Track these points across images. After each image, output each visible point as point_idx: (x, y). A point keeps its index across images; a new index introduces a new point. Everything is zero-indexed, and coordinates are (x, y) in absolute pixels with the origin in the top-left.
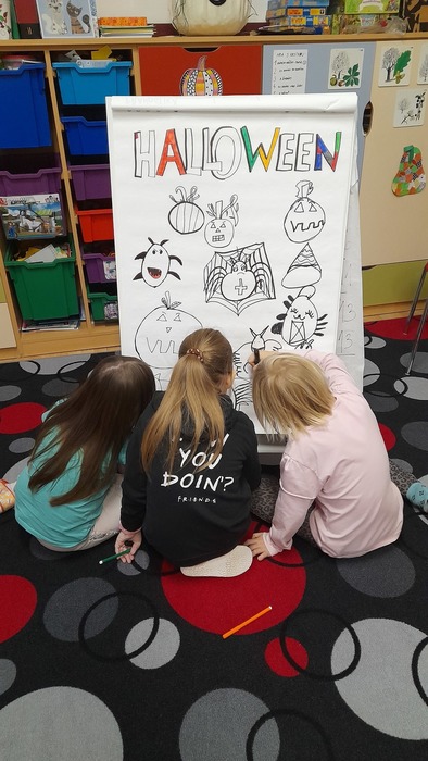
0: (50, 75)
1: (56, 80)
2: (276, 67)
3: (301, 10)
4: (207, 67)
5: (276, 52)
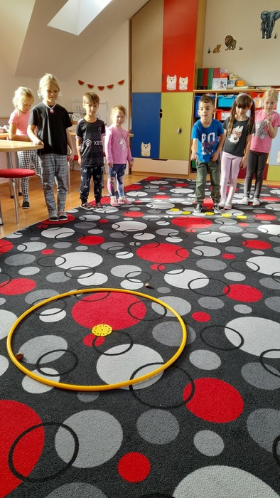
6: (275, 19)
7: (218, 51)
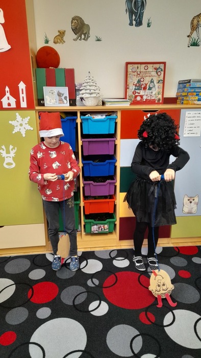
0: (79, 121)
1: (81, 124)
2: (187, 119)
3: (195, 93)
5: (187, 112)
7: (62, 41)
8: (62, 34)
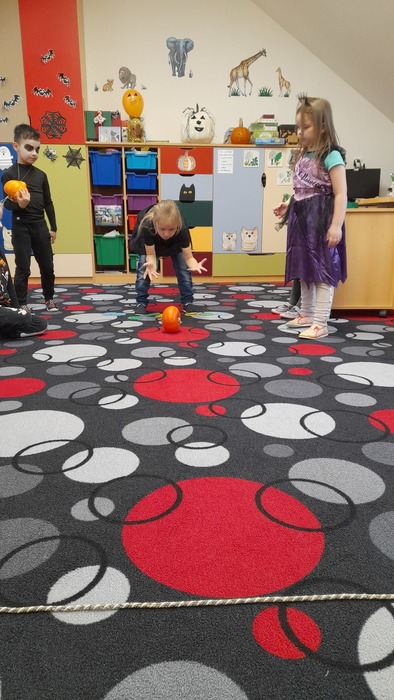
1: (125, 159)
2: (219, 157)
4: (189, 155)
6: (187, 51)
7: (111, 89)
8: (110, 83)
